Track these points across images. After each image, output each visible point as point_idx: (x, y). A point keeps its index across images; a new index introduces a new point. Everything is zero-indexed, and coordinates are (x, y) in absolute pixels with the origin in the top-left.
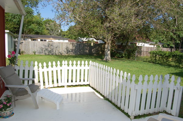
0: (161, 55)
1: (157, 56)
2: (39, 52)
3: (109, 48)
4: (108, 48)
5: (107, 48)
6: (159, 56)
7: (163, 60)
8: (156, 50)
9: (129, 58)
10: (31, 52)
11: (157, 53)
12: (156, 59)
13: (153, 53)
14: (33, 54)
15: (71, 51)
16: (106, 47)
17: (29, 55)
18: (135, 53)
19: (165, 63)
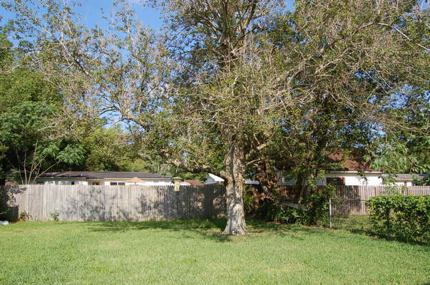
0: (401, 209)
1: (392, 214)
2: (67, 213)
3: (238, 195)
4: (234, 194)
5: (232, 194)
6: (395, 211)
7: (413, 226)
8: (386, 195)
9: (312, 223)
10: (46, 216)
11: (388, 203)
12: (387, 224)
13: (378, 204)
14: (52, 219)
15: (152, 205)
16: (229, 193)
17: (39, 224)
18: (328, 206)
19: (419, 235)
